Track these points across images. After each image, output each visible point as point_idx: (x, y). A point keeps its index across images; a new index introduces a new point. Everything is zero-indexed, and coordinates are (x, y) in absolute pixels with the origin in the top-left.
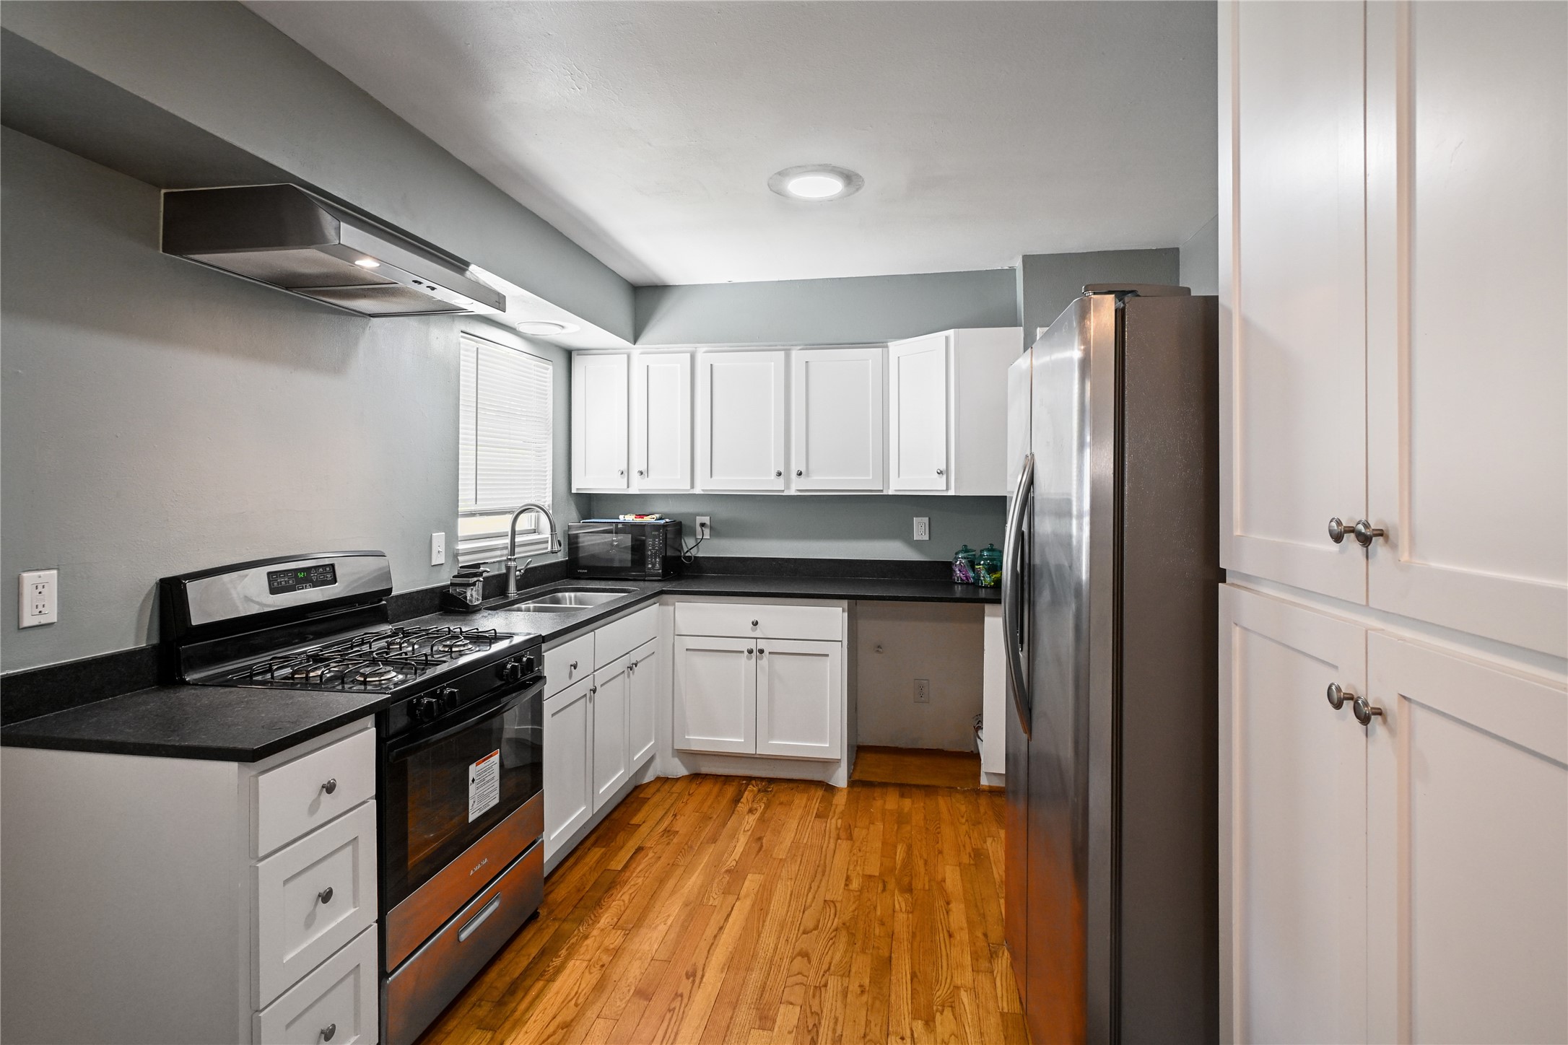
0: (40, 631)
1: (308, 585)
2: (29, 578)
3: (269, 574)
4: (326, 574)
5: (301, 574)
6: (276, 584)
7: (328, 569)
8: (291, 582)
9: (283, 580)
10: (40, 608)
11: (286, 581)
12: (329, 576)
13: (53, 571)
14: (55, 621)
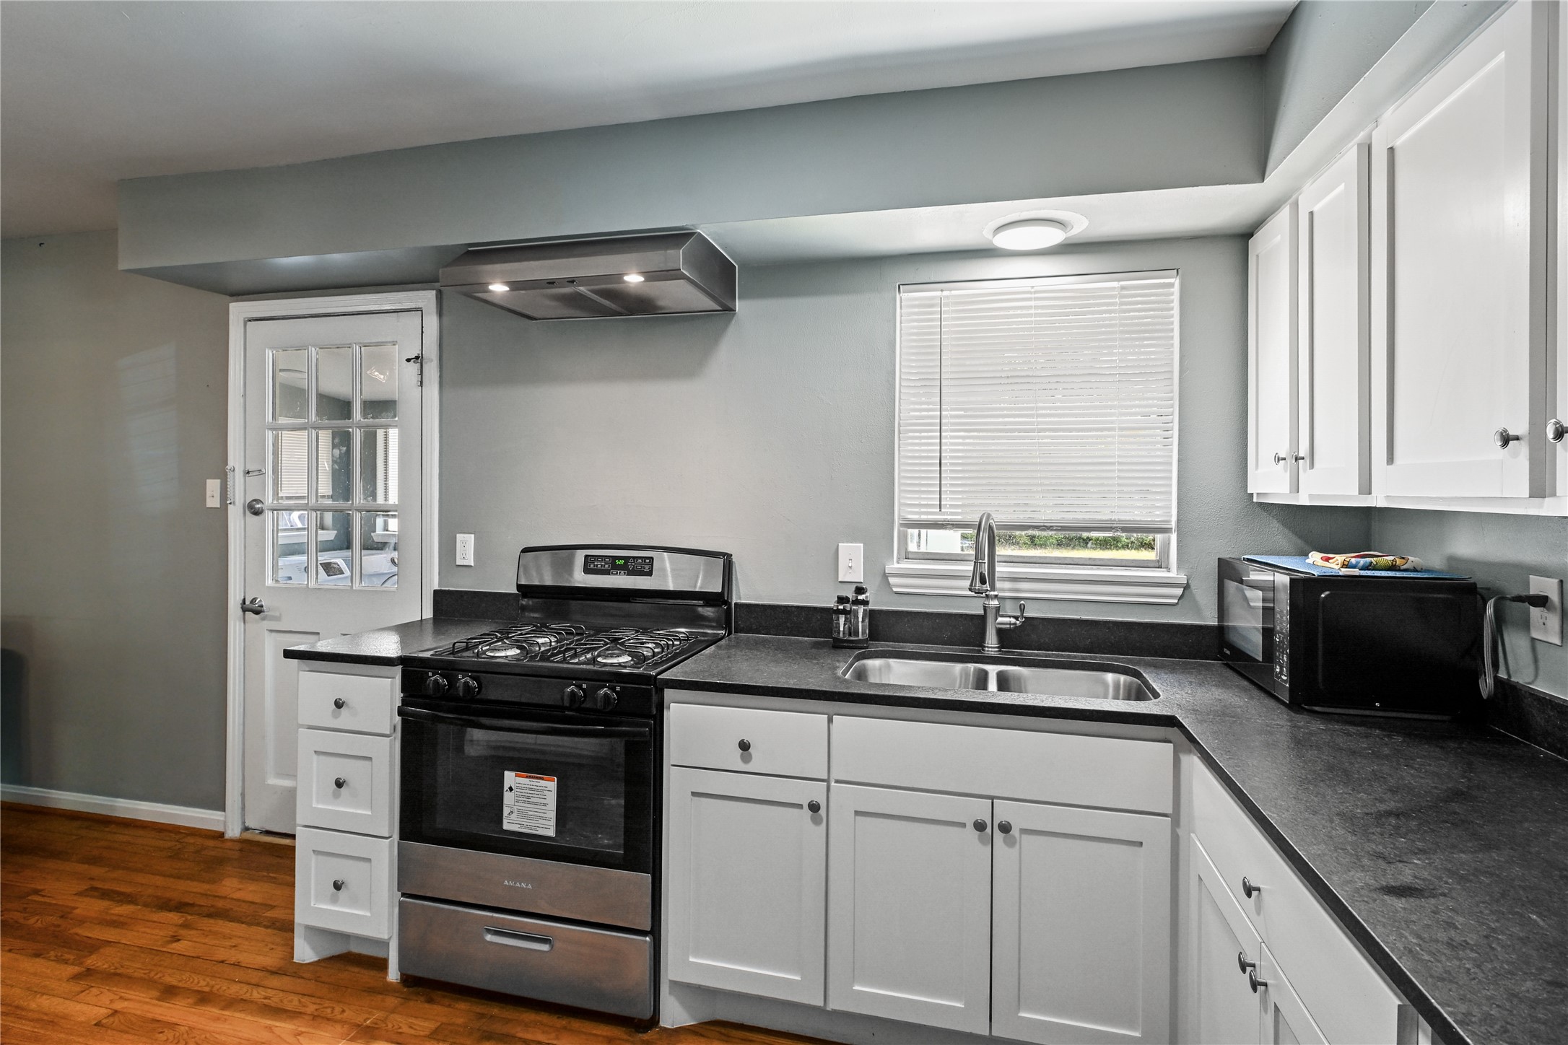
0: (464, 568)
1: (622, 572)
2: (460, 537)
3: (586, 557)
4: (644, 567)
5: (619, 561)
6: (592, 566)
7: (648, 561)
8: (607, 566)
9: (599, 564)
10: (464, 555)
11: (602, 565)
12: (647, 567)
13: (473, 535)
14: (473, 565)
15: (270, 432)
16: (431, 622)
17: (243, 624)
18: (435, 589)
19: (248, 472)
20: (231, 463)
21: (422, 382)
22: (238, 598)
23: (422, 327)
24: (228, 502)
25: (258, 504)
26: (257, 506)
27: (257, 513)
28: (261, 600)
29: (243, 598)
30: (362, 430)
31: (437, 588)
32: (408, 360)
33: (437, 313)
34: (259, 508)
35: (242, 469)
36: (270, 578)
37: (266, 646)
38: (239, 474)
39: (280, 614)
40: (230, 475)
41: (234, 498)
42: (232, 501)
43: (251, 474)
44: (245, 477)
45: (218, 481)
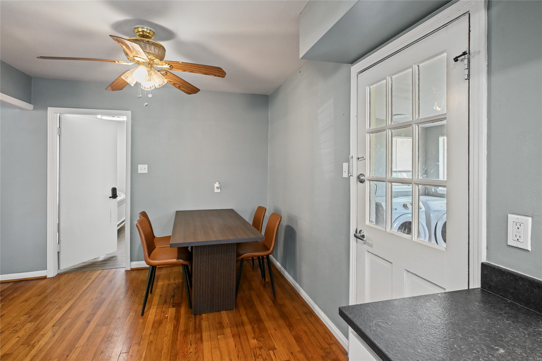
0: (518, 250)
2: (513, 217)
10: (518, 237)
13: (530, 219)
14: (530, 249)
15: (368, 135)
16: (479, 290)
17: (356, 243)
18: (483, 261)
19: (358, 159)
20: (351, 154)
21: (469, 75)
22: (354, 228)
23: (469, 27)
24: (350, 175)
25: (362, 176)
26: (362, 178)
27: (362, 181)
28: (363, 232)
29: (356, 228)
30: (420, 126)
31: (484, 260)
32: (456, 59)
33: (485, 7)
34: (362, 179)
35: (356, 157)
36: (368, 220)
37: (366, 259)
38: (355, 159)
39: (372, 243)
40: (351, 160)
41: (353, 173)
42: (352, 174)
43: (360, 160)
44: (357, 161)
45: (347, 164)
